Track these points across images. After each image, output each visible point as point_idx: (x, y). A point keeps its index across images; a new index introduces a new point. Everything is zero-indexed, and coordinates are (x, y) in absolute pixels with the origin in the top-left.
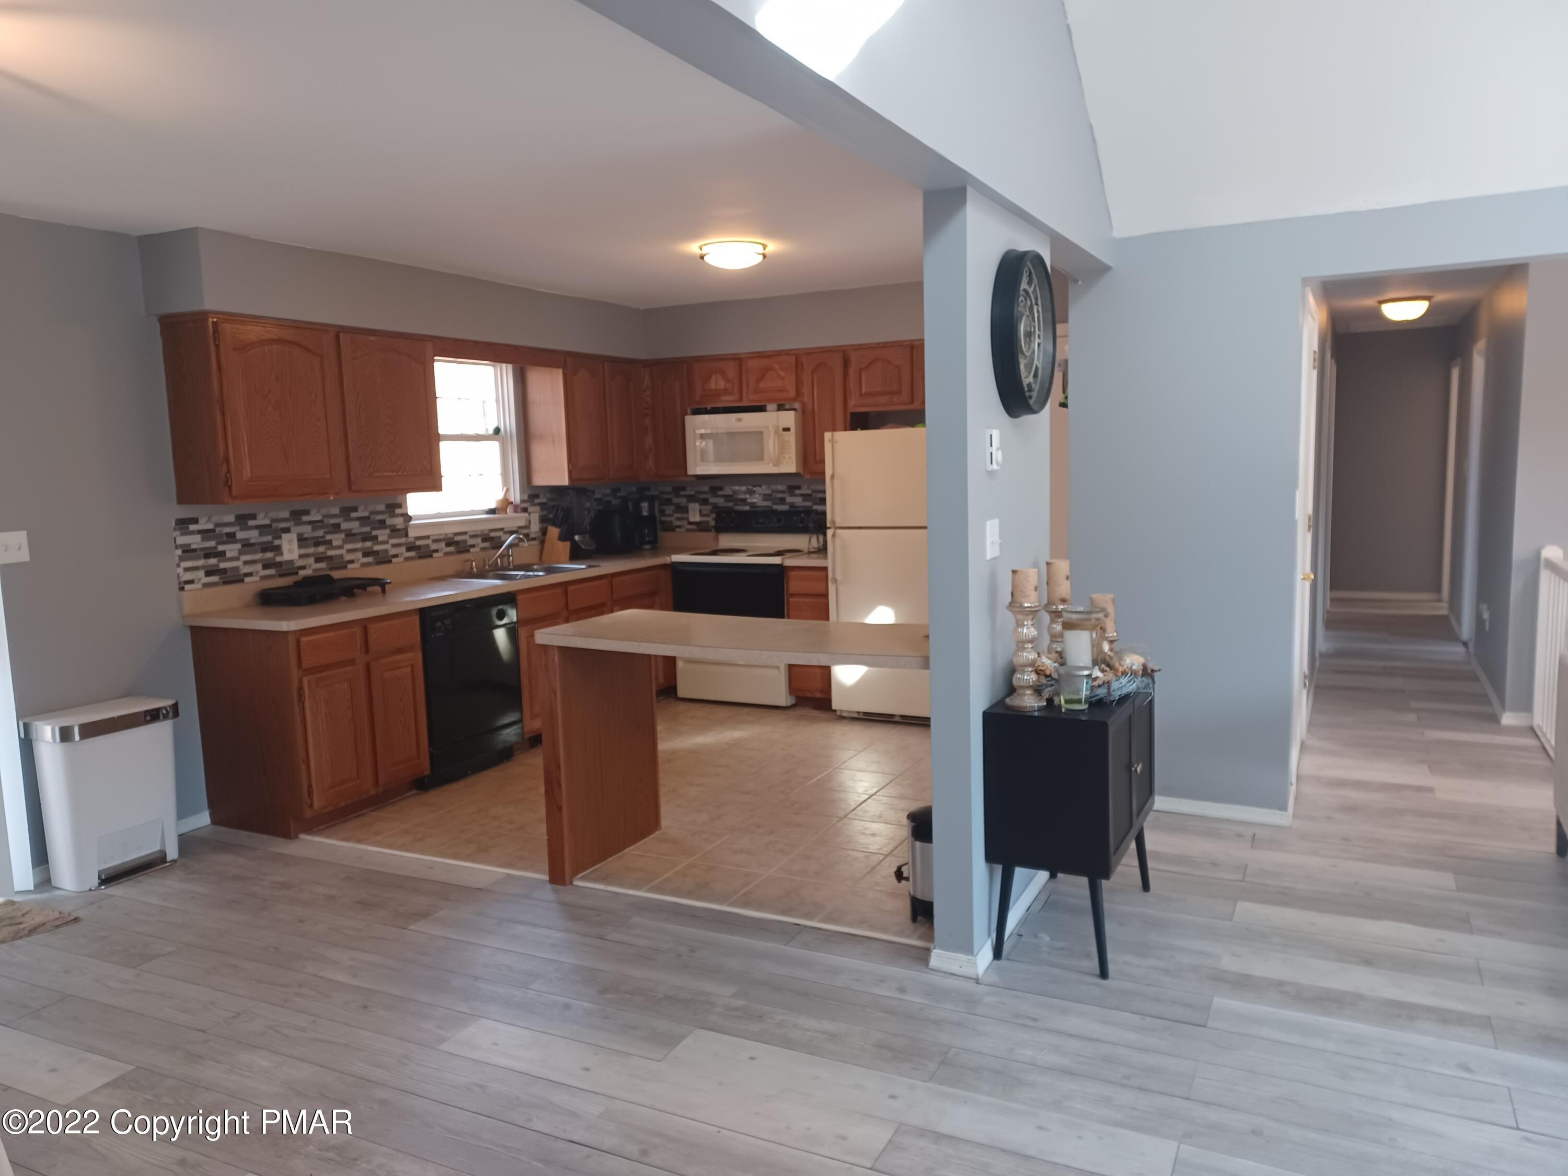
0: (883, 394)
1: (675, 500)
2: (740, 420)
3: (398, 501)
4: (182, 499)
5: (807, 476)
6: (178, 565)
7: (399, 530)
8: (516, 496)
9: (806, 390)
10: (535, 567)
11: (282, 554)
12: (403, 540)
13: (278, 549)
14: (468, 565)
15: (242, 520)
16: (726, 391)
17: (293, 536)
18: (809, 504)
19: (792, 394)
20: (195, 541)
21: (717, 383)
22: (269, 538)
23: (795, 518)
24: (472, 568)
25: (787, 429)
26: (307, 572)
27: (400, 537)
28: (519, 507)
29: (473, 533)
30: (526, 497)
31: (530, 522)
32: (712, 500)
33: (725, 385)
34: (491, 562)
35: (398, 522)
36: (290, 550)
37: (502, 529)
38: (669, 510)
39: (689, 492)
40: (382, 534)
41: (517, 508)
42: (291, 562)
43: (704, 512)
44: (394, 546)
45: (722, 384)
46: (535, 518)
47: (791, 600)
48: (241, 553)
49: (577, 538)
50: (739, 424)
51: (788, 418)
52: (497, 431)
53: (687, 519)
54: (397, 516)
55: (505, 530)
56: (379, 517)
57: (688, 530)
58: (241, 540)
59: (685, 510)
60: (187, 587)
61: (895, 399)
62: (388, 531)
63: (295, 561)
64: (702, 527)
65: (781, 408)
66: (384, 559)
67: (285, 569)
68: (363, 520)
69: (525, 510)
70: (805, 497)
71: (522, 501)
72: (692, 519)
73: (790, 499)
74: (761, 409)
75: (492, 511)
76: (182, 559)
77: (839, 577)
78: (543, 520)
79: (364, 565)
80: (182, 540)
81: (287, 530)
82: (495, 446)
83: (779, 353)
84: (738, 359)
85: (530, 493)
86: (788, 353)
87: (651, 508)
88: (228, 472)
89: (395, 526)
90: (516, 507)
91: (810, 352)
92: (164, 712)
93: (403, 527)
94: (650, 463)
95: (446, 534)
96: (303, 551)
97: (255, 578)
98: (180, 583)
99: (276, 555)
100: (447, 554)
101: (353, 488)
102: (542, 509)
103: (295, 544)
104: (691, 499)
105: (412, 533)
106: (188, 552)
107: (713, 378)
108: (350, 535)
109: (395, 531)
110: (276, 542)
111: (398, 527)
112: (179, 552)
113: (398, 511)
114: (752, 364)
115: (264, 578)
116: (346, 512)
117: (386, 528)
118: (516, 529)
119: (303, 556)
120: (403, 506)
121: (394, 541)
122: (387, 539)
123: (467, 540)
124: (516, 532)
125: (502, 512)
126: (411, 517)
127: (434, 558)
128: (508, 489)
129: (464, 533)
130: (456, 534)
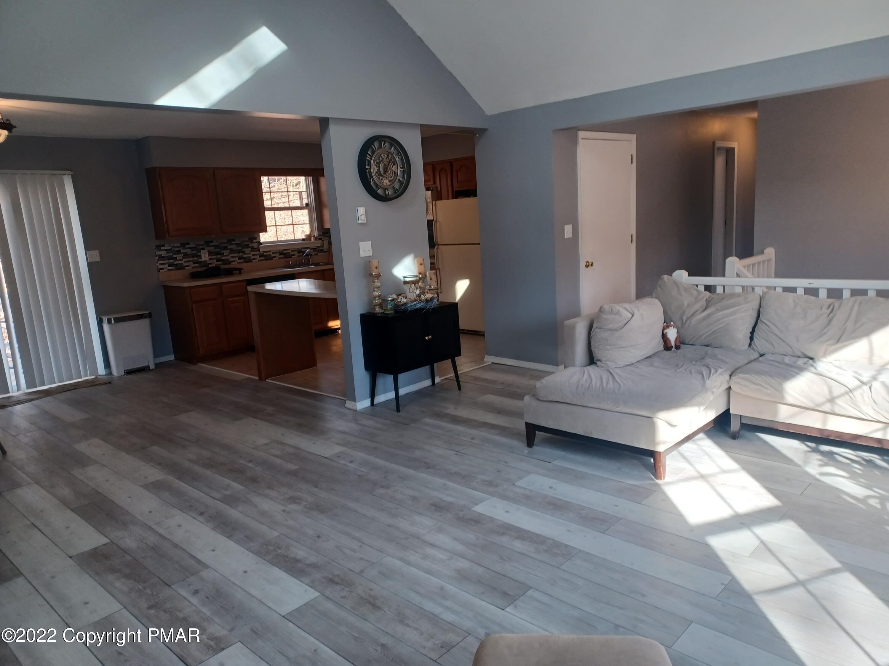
3: (255, 236)
4: (157, 237)
6: (157, 263)
7: (256, 248)
8: (316, 233)
10: (321, 264)
11: (201, 258)
12: (258, 253)
14: (288, 263)
15: (183, 245)
17: (206, 251)
20: (164, 253)
22: (196, 252)
24: (290, 264)
26: (213, 265)
27: (256, 251)
29: (292, 250)
30: (321, 234)
31: (323, 244)
34: (299, 262)
35: (255, 245)
36: (205, 256)
37: (308, 247)
40: (247, 251)
41: (316, 238)
42: (206, 261)
44: (253, 255)
48: (183, 258)
52: (307, 205)
54: (254, 242)
55: (310, 248)
56: (246, 243)
58: (183, 253)
60: (161, 271)
62: (250, 249)
63: (207, 261)
66: (248, 260)
67: (204, 264)
68: (238, 245)
69: (321, 239)
71: (319, 235)
75: (303, 240)
76: (159, 260)
79: (238, 263)
80: (158, 253)
81: (203, 249)
82: (305, 212)
89: (254, 247)
92: (145, 315)
93: (258, 247)
95: (279, 250)
96: (211, 257)
97: (190, 268)
98: (158, 269)
99: (198, 259)
100: (279, 258)
101: (223, 232)
103: (207, 255)
105: (263, 250)
106: (161, 257)
108: (232, 251)
109: (253, 249)
110: (199, 254)
111: (255, 247)
112: (157, 258)
115: (193, 268)
116: (230, 241)
117: (249, 248)
118: (316, 247)
119: (210, 259)
120: (257, 238)
121: (252, 253)
122: (249, 252)
123: (290, 252)
124: (315, 249)
125: (309, 240)
126: (261, 243)
127: (273, 260)
128: (312, 230)
129: (289, 249)
130: (284, 250)
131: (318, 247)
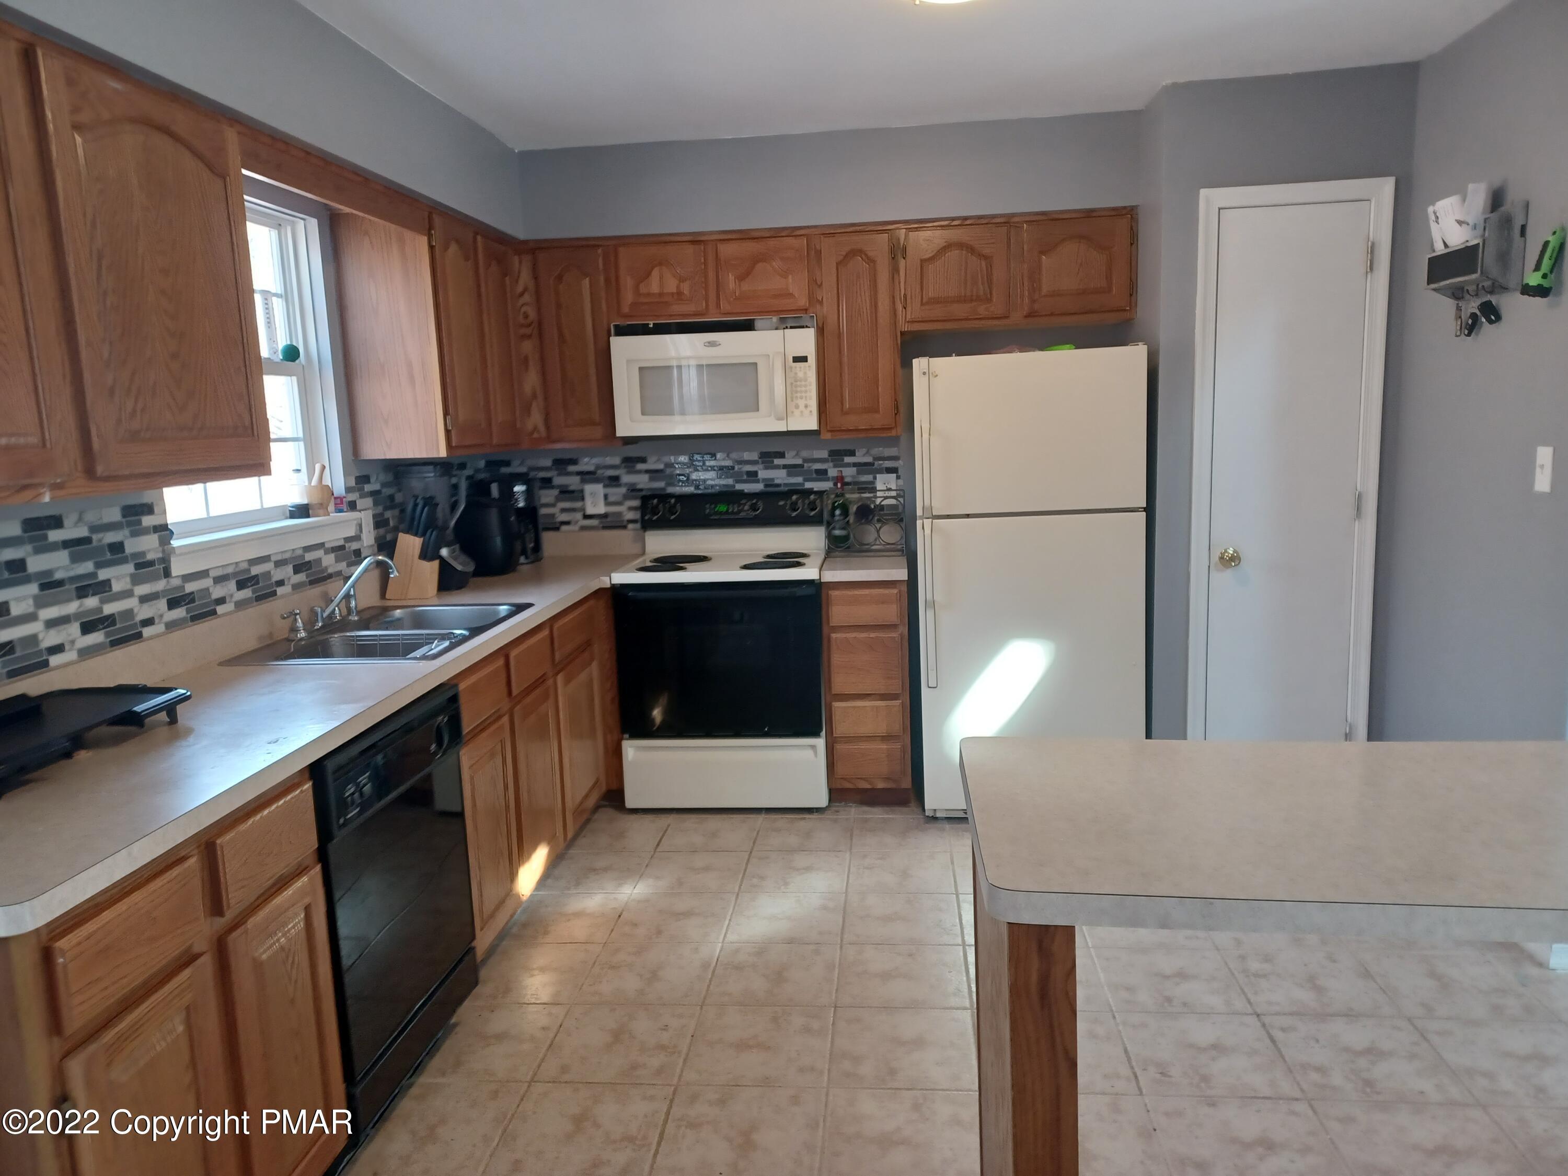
0: (960, 300)
1: (559, 480)
2: (712, 344)
3: (146, 501)
5: (826, 436)
7: (151, 563)
8: (338, 482)
9: (827, 295)
10: (398, 613)
12: (160, 585)
14: (286, 624)
16: (679, 294)
18: (799, 480)
19: (803, 302)
21: (662, 282)
23: (781, 503)
24: (294, 630)
25: (804, 359)
27: (154, 578)
28: (345, 500)
29: (279, 557)
30: (352, 483)
31: (360, 526)
32: (627, 479)
33: (678, 287)
34: (325, 615)
35: (148, 545)
37: (322, 545)
38: (546, 496)
39: (585, 465)
40: (118, 575)
41: (342, 503)
43: (611, 499)
44: (144, 599)
45: (671, 285)
46: (366, 517)
47: (834, 635)
49: (444, 552)
50: (713, 351)
51: (804, 341)
52: (292, 354)
53: (583, 509)
54: (146, 531)
55: (327, 546)
56: (111, 537)
57: (583, 528)
59: (579, 496)
61: (982, 310)
62: (129, 568)
64: (609, 522)
65: (784, 324)
66: (124, 633)
68: (77, 547)
69: (352, 506)
70: (792, 469)
71: (348, 490)
72: (590, 510)
73: (763, 474)
74: (748, 326)
75: (302, 511)
78: (379, 522)
83: (777, 233)
84: (696, 240)
85: (357, 474)
86: (792, 232)
87: (529, 494)
89: (143, 554)
90: (338, 501)
91: (831, 232)
93: (160, 555)
94: (536, 419)
100: (242, 605)
101: (100, 470)
102: (376, 504)
104: (588, 476)
105: (178, 568)
107: (655, 273)
109: (143, 564)
111: (150, 557)
113: (147, 521)
114: (727, 250)
116: (37, 530)
117: (125, 560)
118: (341, 543)
120: (156, 509)
121: (143, 589)
122: (129, 587)
123: (269, 572)
124: (342, 548)
125: (321, 512)
126: (172, 533)
127: (219, 616)
128: (324, 467)
129: (265, 559)
130: (254, 562)
131: (348, 540)
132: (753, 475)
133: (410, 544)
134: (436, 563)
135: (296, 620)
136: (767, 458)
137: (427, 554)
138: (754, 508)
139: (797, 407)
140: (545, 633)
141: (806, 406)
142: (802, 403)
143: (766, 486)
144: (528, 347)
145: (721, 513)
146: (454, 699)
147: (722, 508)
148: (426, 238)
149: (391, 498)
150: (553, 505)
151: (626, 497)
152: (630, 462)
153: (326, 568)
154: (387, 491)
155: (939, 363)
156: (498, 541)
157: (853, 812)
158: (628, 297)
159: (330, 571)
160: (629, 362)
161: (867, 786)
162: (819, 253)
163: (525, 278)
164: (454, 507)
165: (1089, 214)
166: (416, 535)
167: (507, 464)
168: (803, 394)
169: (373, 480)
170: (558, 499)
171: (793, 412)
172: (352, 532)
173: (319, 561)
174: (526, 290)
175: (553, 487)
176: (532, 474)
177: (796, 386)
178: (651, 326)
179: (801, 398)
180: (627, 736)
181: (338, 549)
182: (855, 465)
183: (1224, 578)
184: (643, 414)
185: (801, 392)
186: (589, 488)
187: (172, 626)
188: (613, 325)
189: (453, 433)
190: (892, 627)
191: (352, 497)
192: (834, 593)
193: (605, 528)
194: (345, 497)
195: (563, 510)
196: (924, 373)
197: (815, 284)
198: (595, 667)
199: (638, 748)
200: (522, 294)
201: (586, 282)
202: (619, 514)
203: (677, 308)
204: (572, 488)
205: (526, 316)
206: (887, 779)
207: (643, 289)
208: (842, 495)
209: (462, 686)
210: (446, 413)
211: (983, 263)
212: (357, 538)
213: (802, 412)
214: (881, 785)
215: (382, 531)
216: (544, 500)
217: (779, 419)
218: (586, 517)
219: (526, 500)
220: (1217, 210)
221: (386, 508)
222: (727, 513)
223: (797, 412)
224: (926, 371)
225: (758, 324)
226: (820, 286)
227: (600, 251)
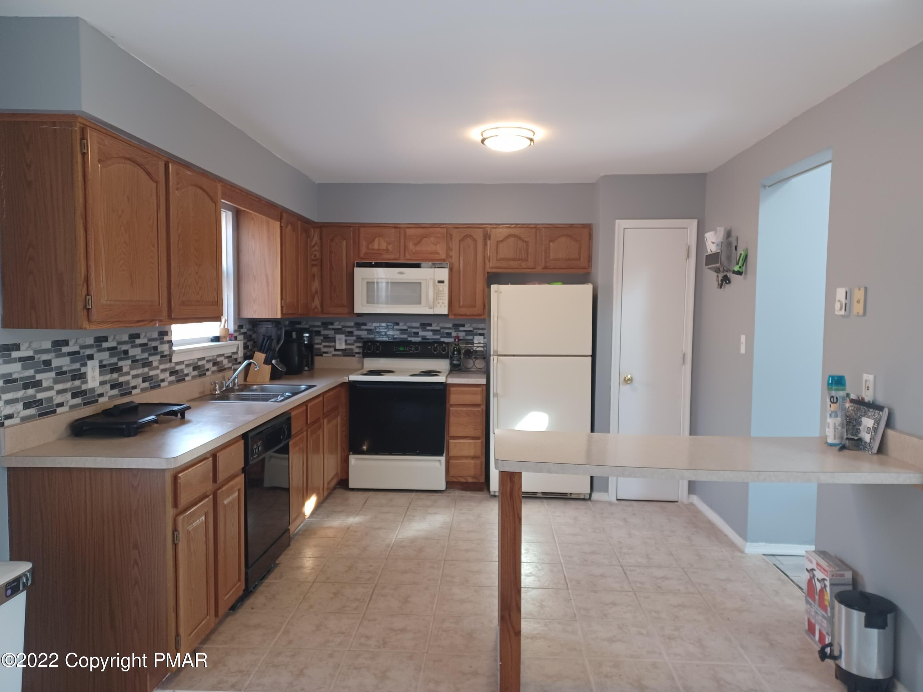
0: (514, 260)
1: (324, 332)
2: (401, 273)
3: (166, 330)
5: (451, 317)
7: (165, 356)
8: (231, 327)
9: (454, 254)
11: (86, 382)
12: (167, 366)
13: (82, 377)
14: (212, 387)
15: (57, 346)
16: (387, 250)
17: (96, 363)
18: (438, 337)
19: (443, 256)
20: (16, 369)
21: (379, 244)
22: (78, 365)
23: (429, 347)
25: (442, 282)
26: (106, 401)
27: (166, 362)
28: (233, 335)
30: (237, 328)
31: (238, 348)
32: (356, 333)
33: (387, 246)
34: (227, 385)
35: (165, 348)
36: (93, 377)
37: (223, 355)
38: (318, 339)
39: (337, 326)
40: (155, 360)
41: (232, 337)
42: (93, 390)
43: (348, 342)
44: (162, 371)
45: (384, 246)
46: (240, 343)
47: (451, 409)
48: (55, 382)
49: (274, 361)
50: (401, 276)
51: (443, 274)
53: (334, 347)
55: (225, 355)
56: (154, 344)
57: (334, 355)
58: (55, 368)
59: (333, 340)
60: (6, 422)
61: (524, 264)
62: (159, 357)
63: (96, 389)
64: (347, 353)
65: (434, 266)
66: (155, 384)
67: (88, 397)
68: (144, 347)
69: (236, 338)
70: (435, 332)
71: (235, 331)
72: (338, 347)
73: (421, 333)
74: (418, 266)
75: (217, 339)
77: (499, 392)
78: (246, 347)
79: (144, 390)
80: (4, 369)
81: (91, 357)
83: (433, 226)
84: (396, 227)
85: (239, 324)
86: (440, 226)
87: (310, 338)
88: (88, 294)
89: (163, 352)
90: (230, 336)
91: (457, 227)
93: (168, 353)
94: (317, 303)
95: (193, 360)
96: (103, 378)
97: (65, 409)
99: (83, 383)
100: (193, 378)
101: (173, 316)
102: (245, 338)
103: (97, 371)
104: (338, 331)
105: (175, 359)
106: (9, 382)
107: (377, 240)
108: (135, 362)
109: (163, 356)
110: (83, 370)
113: (166, 338)
114: (410, 232)
115: (72, 407)
116: (133, 339)
117: (157, 354)
118: (230, 354)
119: (102, 383)
120: (169, 334)
121: (162, 367)
122: (158, 365)
123: (204, 365)
124: (230, 357)
125: (224, 340)
126: (173, 344)
127: (186, 381)
128: (226, 320)
129: (203, 359)
130: (200, 359)
131: (233, 353)
132: (416, 334)
133: (260, 356)
134: (270, 366)
135: (216, 386)
136: (424, 326)
137: (267, 362)
138: (416, 349)
139: (439, 303)
140: (321, 399)
141: (443, 303)
142: (441, 301)
143: (423, 339)
144: (315, 270)
145: (401, 351)
146: (289, 419)
147: (402, 349)
148: (279, 223)
149: (250, 336)
150: (320, 344)
151: (356, 341)
152: (358, 325)
153: (224, 365)
154: (249, 333)
155: (503, 287)
156: (296, 358)
157: (457, 493)
158: (363, 250)
159: (226, 366)
160: (362, 279)
161: (464, 481)
162: (451, 235)
163: (316, 239)
164: (279, 341)
165: (571, 226)
166: (263, 353)
167: (299, 323)
168: (442, 298)
169: (244, 327)
170: (323, 341)
171: (436, 305)
172: (235, 350)
173: (222, 361)
174: (316, 244)
175: (320, 335)
176: (311, 329)
177: (439, 294)
178: (373, 263)
179: (441, 299)
180: (351, 453)
181: (229, 357)
182: (464, 331)
183: (625, 388)
184: (368, 303)
185: (441, 296)
186: (338, 337)
187: (171, 383)
188: (357, 263)
189: (284, 308)
190: (478, 405)
191: (236, 334)
192: (452, 389)
193: (344, 356)
194: (233, 334)
195: (325, 346)
196: (496, 291)
197: (449, 249)
198: (339, 418)
199: (357, 459)
200: (314, 246)
201: (344, 242)
202: (352, 349)
203: (386, 256)
204: (330, 336)
205: (315, 256)
206: (473, 477)
207: (370, 247)
208: (458, 345)
209: (293, 414)
210: (282, 299)
211: (525, 244)
212: (236, 353)
213: (441, 306)
214: (470, 480)
215: (246, 351)
216: (316, 341)
217: (430, 308)
218: (336, 350)
219: (309, 341)
220: (623, 229)
221: (248, 341)
222: (404, 351)
223: (439, 306)
224: (497, 290)
225: (422, 265)
226: (451, 250)
227: (352, 229)
